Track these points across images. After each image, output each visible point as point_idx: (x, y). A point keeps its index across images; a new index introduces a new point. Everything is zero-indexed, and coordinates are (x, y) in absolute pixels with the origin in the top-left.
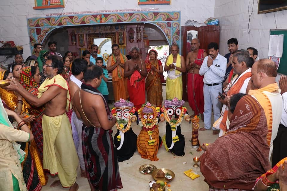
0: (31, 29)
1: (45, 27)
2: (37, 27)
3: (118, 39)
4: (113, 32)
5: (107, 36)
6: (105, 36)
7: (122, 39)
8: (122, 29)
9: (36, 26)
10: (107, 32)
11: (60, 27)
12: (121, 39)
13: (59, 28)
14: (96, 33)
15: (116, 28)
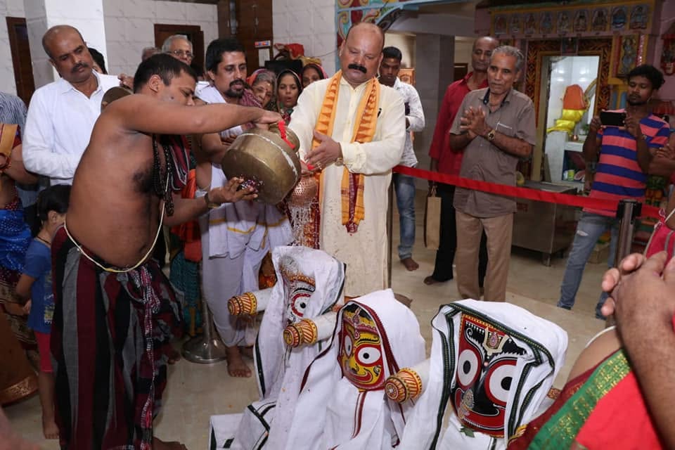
0: (340, 14)
1: (371, 7)
2: (353, 9)
3: (618, 59)
4: (604, 34)
5: (587, 48)
6: (579, 50)
7: (630, 60)
8: (636, 23)
9: (351, 6)
10: (584, 34)
11: (405, 6)
12: (628, 58)
13: (401, 8)
14: (549, 36)
15: (617, 21)
